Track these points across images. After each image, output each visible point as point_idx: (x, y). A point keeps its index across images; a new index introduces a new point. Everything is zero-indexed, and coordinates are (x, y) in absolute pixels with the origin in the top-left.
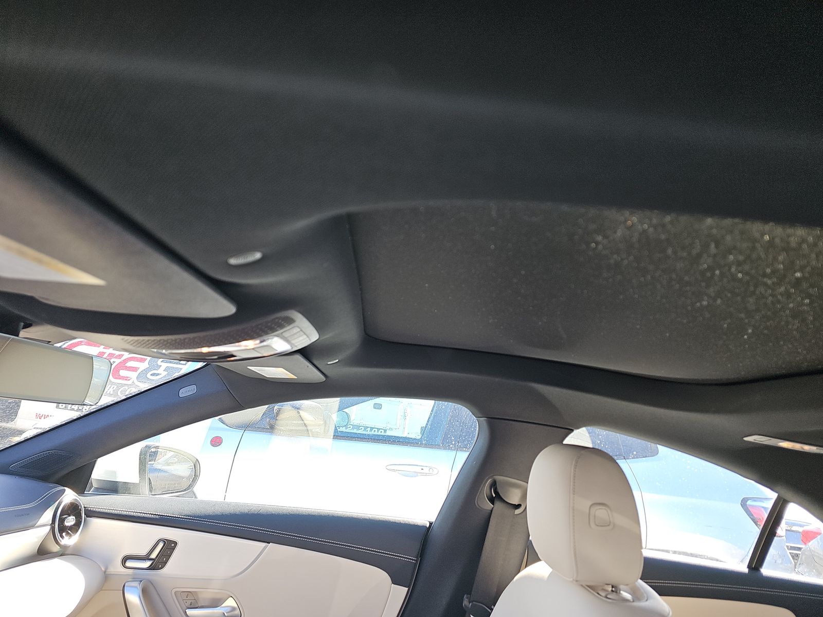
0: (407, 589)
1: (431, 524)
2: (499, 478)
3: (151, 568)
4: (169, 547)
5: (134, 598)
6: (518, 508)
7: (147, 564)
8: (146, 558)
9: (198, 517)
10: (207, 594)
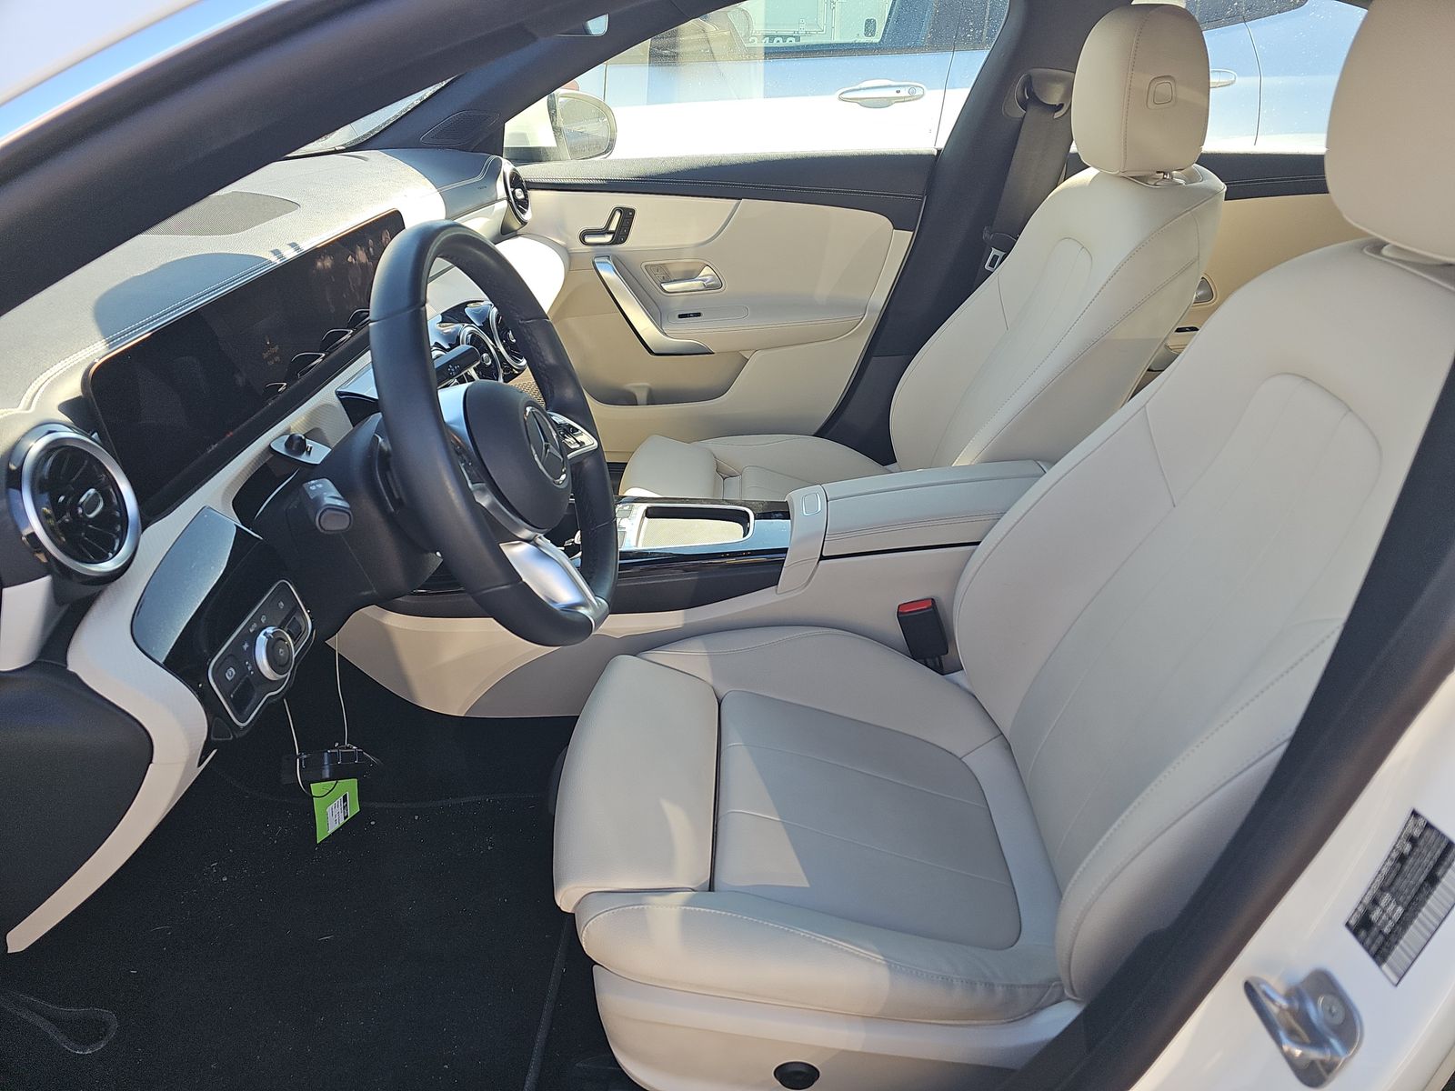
0: (912, 233)
1: (939, 151)
2: (1037, 72)
3: (613, 243)
4: (627, 215)
5: (608, 274)
6: (1060, 110)
7: (608, 238)
8: (605, 232)
9: (650, 177)
10: (677, 267)
